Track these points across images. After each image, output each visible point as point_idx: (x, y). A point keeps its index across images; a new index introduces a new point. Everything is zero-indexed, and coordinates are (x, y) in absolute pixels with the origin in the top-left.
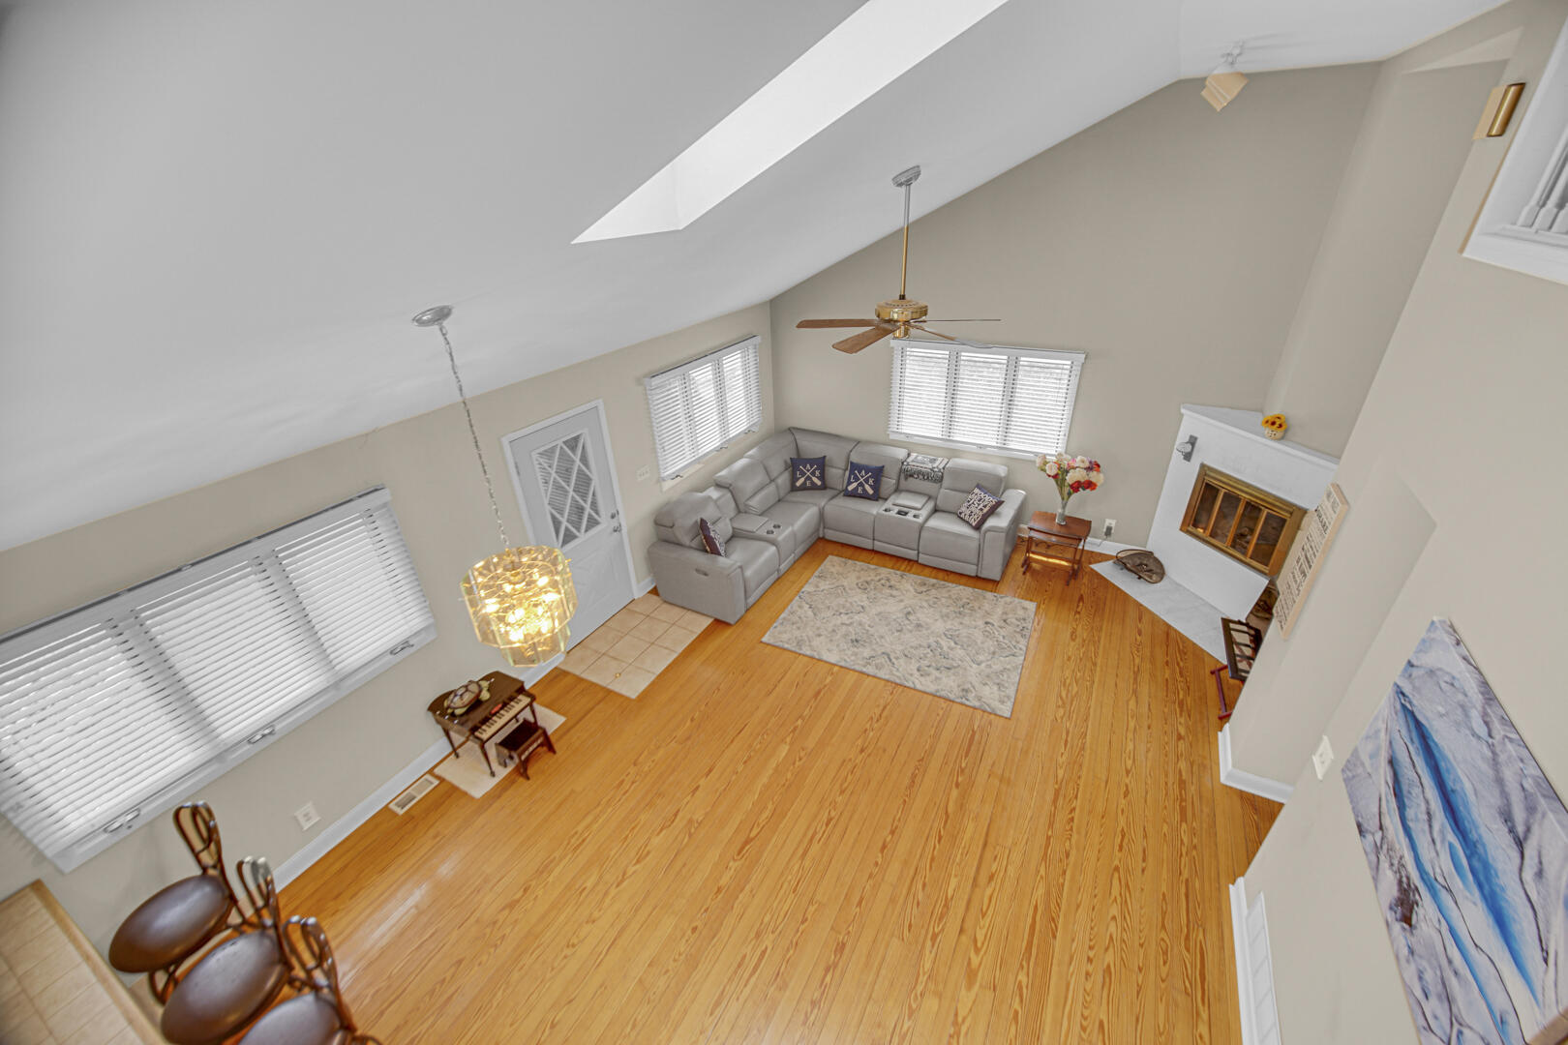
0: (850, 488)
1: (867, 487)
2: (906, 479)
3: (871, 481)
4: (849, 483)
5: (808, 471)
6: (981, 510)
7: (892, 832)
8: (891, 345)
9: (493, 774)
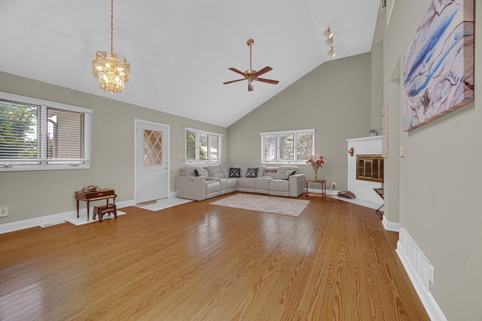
0: (247, 175)
1: (253, 174)
2: (266, 173)
3: (254, 172)
4: (248, 173)
5: (235, 171)
6: (289, 174)
7: (244, 236)
8: (260, 134)
9: (88, 220)
